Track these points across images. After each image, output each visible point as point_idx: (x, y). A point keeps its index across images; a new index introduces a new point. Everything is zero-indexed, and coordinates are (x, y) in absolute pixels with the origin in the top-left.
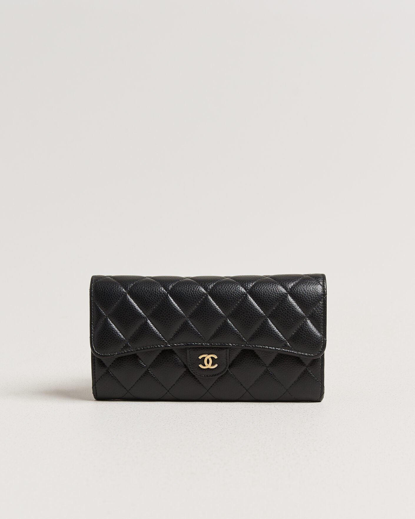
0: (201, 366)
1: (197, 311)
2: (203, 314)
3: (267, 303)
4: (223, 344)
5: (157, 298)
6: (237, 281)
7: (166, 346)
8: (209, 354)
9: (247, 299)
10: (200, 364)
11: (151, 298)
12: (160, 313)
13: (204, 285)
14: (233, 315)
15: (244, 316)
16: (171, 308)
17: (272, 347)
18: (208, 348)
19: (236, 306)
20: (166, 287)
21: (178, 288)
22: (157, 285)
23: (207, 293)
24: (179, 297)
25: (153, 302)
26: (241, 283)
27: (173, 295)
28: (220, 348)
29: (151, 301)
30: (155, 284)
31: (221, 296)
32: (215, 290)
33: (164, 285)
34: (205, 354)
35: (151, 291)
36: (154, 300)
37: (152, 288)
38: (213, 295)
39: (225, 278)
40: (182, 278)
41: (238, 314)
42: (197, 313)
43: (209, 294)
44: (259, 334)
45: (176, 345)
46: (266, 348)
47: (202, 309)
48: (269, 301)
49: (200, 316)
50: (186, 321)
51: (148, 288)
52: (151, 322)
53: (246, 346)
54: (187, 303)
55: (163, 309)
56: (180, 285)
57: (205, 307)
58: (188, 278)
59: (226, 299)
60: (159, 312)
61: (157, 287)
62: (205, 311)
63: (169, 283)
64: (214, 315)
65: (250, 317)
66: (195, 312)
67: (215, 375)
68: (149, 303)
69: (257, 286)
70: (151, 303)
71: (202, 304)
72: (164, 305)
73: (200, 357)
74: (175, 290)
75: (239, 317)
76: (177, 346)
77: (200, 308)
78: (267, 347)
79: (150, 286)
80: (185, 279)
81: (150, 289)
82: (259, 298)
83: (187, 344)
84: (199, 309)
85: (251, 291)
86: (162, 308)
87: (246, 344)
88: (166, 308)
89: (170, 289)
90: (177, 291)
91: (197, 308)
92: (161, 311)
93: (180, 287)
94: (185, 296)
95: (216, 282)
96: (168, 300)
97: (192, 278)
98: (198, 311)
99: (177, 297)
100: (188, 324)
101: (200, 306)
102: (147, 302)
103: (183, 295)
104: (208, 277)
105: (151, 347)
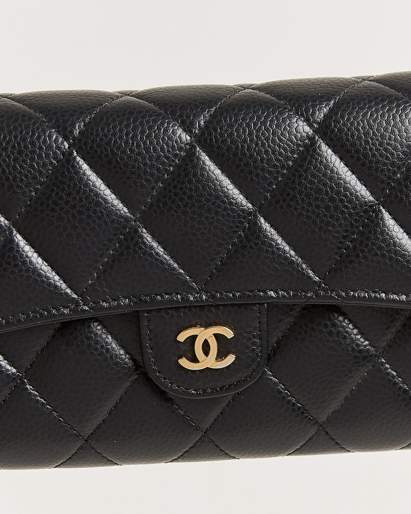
0: (184, 363)
1: (164, 197)
2: (186, 206)
3: (378, 162)
4: (251, 294)
5: (38, 164)
6: (279, 97)
7: (74, 311)
8: (207, 325)
9: (315, 150)
10: (180, 357)
11: (21, 166)
12: (53, 210)
13: (181, 116)
14: (277, 202)
15: (310, 204)
16: (85, 192)
17: (398, 295)
18: (202, 308)
19: (283, 175)
20: (65, 129)
21: (103, 129)
22: (34, 124)
23: (193, 139)
24: (107, 156)
25: (26, 176)
26: (294, 104)
27: (88, 153)
28: (240, 306)
29: (20, 173)
30: (30, 119)
31: (237, 147)
32: (215, 130)
33: (57, 121)
34: (195, 326)
35: (19, 145)
36: (29, 172)
37: (21, 132)
38: (211, 145)
39: (240, 90)
40: (111, 97)
41: (291, 200)
42: (165, 204)
43: (199, 142)
44: (358, 256)
45: (105, 304)
46: (381, 299)
47: (181, 189)
48: (381, 155)
49: (176, 211)
50: (132, 231)
51: (10, 133)
52: (24, 238)
53: (317, 295)
54: (133, 173)
55: (61, 198)
56: (107, 119)
57: (190, 182)
58: (128, 95)
59: (251, 156)
60: (48, 206)
61: (38, 129)
62: (191, 197)
63: (72, 115)
64: (219, 207)
65: (327, 208)
66: (159, 200)
67: (229, 388)
68: (16, 182)
69: (344, 110)
70: (21, 180)
71: (179, 175)
72: (63, 183)
73: (182, 337)
74: (92, 134)
75: (296, 209)
76: (110, 308)
77: (175, 187)
78: (383, 295)
79: (15, 128)
80: (118, 97)
81: (16, 137)
82: (351, 145)
83: (140, 300)
84: (170, 191)
85: (326, 127)
86: (57, 194)
87: (318, 290)
88: (69, 195)
89: (76, 132)
90: (101, 140)
91: (165, 188)
92: (55, 203)
93: (108, 125)
94: (124, 152)
95: (216, 104)
96: (74, 167)
97: (140, 95)
98: (170, 198)
99: (100, 157)
100: (140, 241)
101: (173, 180)
102: (8, 179)
103: (118, 149)
104: (189, 88)
105: (28, 316)
